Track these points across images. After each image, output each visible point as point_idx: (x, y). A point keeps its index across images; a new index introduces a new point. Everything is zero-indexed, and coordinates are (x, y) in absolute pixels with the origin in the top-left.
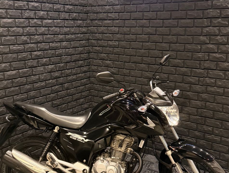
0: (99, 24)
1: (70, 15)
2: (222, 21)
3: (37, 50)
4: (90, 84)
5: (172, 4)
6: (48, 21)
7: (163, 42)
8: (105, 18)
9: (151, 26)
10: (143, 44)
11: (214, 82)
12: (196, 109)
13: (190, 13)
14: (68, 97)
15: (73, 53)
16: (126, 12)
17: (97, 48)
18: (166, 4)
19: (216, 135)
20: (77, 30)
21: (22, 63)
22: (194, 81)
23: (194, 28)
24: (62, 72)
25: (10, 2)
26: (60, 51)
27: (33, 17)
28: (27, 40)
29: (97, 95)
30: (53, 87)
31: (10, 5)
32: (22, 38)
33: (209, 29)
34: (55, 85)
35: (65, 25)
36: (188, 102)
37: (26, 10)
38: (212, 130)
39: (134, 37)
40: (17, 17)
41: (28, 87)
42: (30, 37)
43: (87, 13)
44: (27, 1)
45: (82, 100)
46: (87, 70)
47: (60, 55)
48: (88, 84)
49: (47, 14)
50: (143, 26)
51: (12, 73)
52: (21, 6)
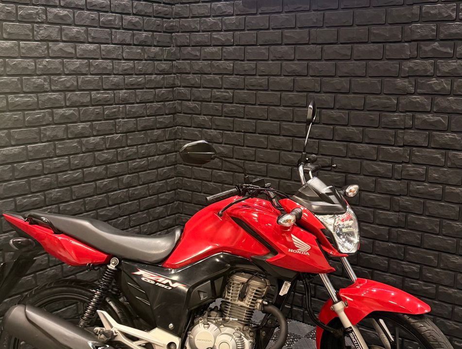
0: (194, 54)
1: (133, 35)
2: (441, 47)
3: (64, 105)
4: (176, 177)
5: (340, 11)
6: (88, 46)
7: (322, 92)
8: (206, 42)
9: (297, 57)
10: (283, 95)
11: (424, 172)
12: (388, 228)
13: (375, 30)
14: (130, 203)
15: (141, 113)
16: (248, 30)
17: (191, 104)
18: (327, 13)
19: (428, 281)
20: (149, 66)
21: (33, 130)
22: (383, 172)
23: (384, 60)
24: (117, 151)
25: (7, 7)
26: (114, 108)
27: (57, 37)
28: (44, 84)
29: (190, 199)
30: (97, 182)
31: (9, 13)
32: (34, 80)
33: (414, 62)
34: (102, 177)
35: (124, 55)
36: (370, 214)
37: (42, 23)
38: (418, 271)
39: (263, 80)
40: (23, 38)
41: (45, 179)
42: (50, 79)
43: (170, 31)
44: (43, 5)
45: (159, 209)
46: (169, 148)
47: (113, 117)
48: (173, 178)
49: (87, 32)
50: (282, 59)
51: (13, 151)
52: (31, 14)
